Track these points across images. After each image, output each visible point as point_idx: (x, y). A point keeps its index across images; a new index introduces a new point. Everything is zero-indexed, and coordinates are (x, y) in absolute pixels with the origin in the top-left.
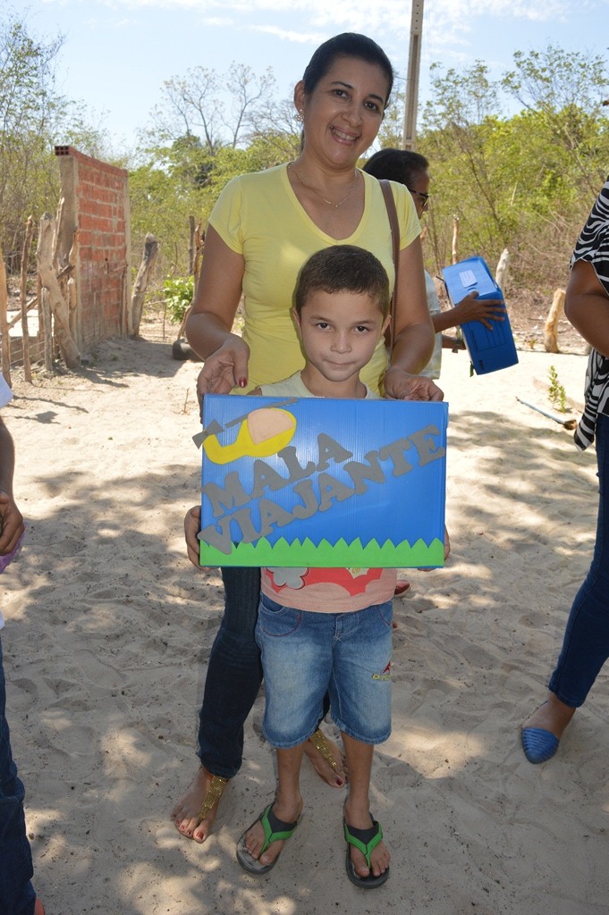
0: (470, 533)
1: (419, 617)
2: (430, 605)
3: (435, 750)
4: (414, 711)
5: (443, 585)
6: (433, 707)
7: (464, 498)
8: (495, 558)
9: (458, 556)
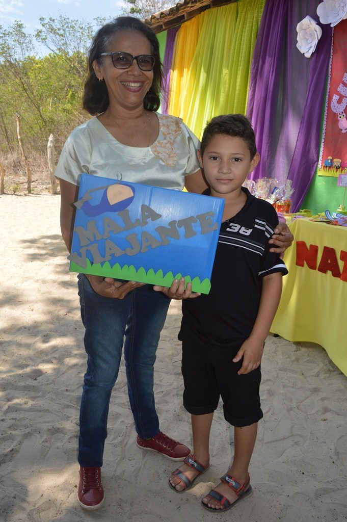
0: (58, 316)
1: (35, 383)
2: (39, 373)
3: (66, 482)
4: (45, 456)
5: (47, 355)
6: (58, 448)
7: (50, 293)
8: (78, 329)
9: (53, 333)
